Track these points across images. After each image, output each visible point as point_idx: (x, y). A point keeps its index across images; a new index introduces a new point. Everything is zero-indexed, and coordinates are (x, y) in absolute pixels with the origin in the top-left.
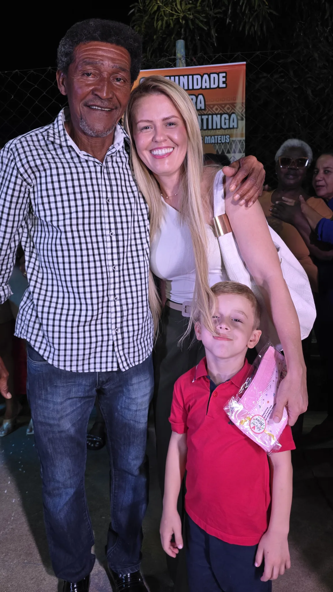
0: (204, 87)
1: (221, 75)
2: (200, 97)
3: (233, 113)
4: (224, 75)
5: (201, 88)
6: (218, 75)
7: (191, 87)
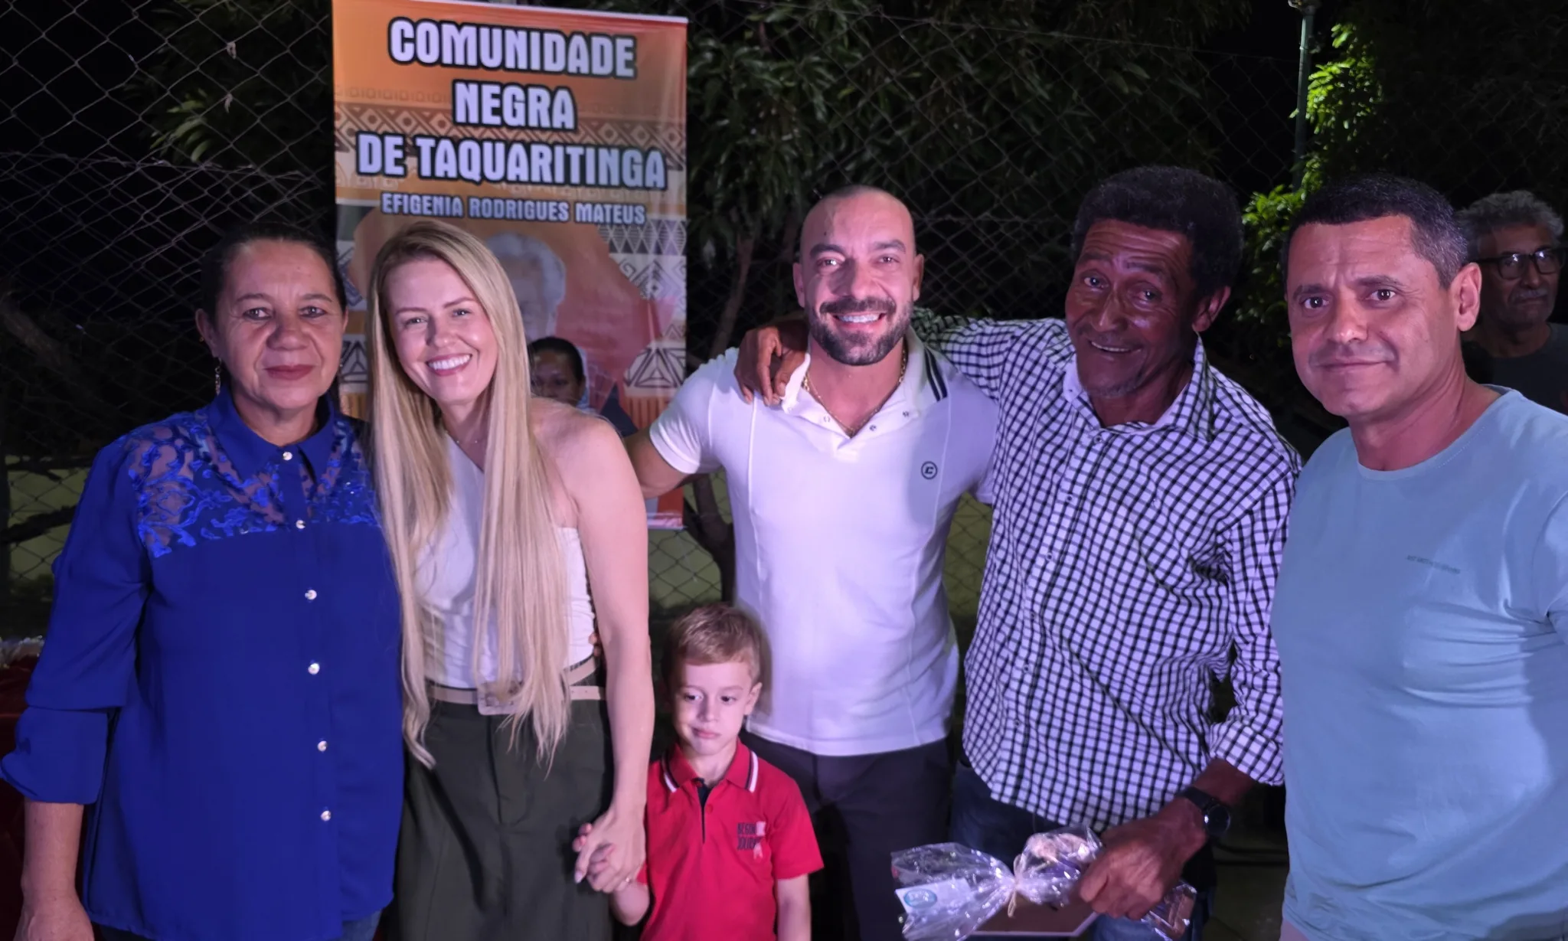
1: (622, 43)
2: (563, 95)
3: (653, 148)
4: (629, 43)
5: (565, 71)
6: (614, 41)
7: (535, 65)
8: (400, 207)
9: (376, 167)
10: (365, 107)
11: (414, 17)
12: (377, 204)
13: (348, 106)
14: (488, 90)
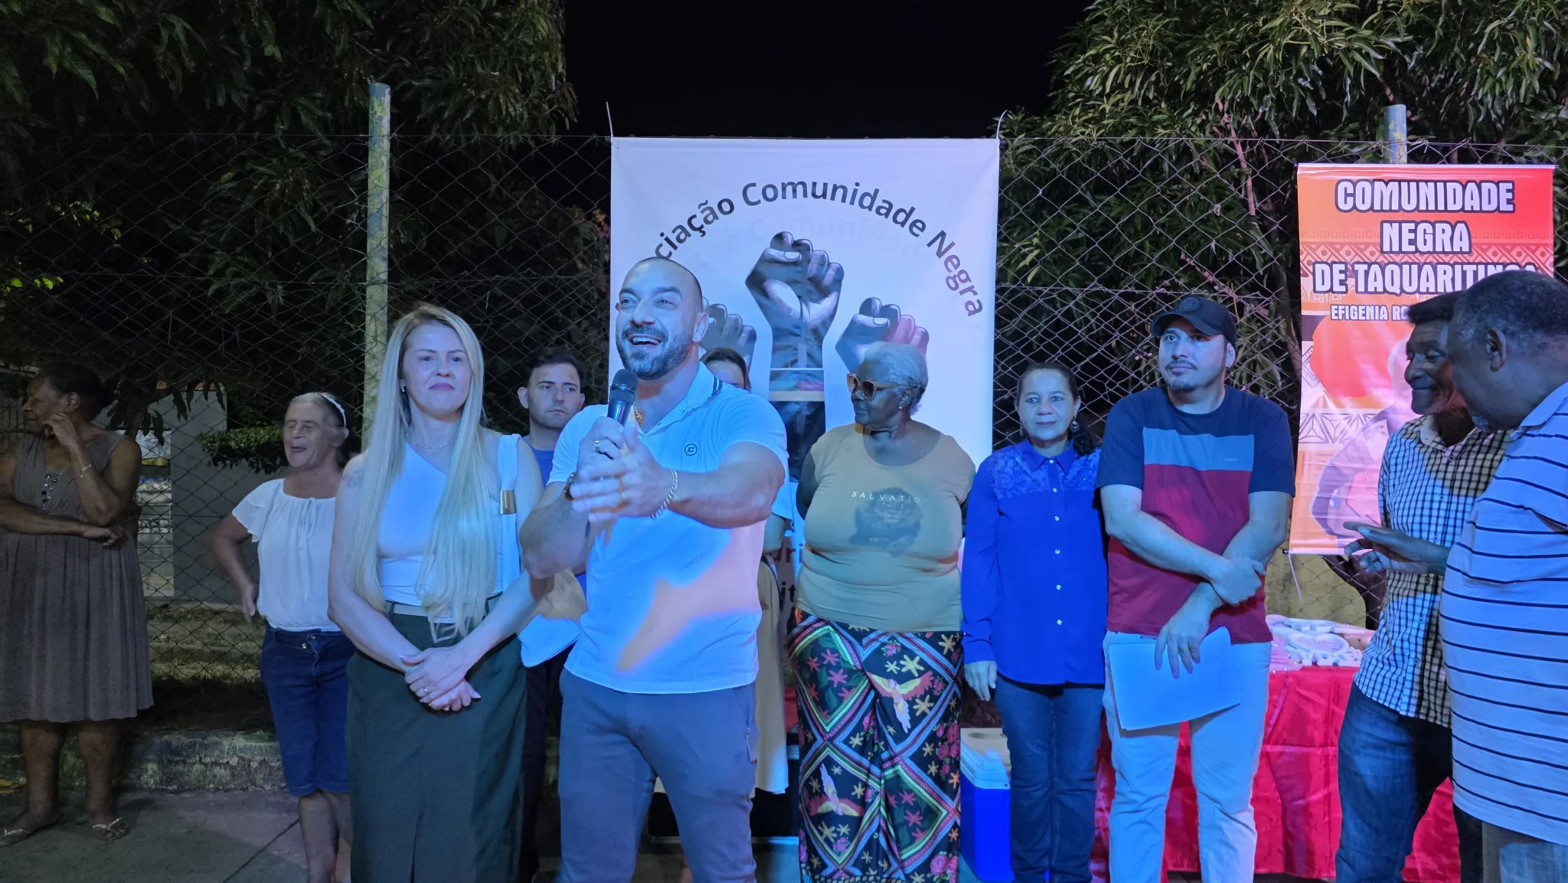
0: (1468, 208)
1: (1503, 187)
2: (1461, 227)
4: (1510, 186)
5: (1463, 209)
6: (1497, 184)
7: (1441, 207)
8: (1344, 315)
9: (1327, 287)
10: (1319, 245)
11: (1355, 178)
12: (1328, 313)
13: (1308, 244)
14: (1406, 227)
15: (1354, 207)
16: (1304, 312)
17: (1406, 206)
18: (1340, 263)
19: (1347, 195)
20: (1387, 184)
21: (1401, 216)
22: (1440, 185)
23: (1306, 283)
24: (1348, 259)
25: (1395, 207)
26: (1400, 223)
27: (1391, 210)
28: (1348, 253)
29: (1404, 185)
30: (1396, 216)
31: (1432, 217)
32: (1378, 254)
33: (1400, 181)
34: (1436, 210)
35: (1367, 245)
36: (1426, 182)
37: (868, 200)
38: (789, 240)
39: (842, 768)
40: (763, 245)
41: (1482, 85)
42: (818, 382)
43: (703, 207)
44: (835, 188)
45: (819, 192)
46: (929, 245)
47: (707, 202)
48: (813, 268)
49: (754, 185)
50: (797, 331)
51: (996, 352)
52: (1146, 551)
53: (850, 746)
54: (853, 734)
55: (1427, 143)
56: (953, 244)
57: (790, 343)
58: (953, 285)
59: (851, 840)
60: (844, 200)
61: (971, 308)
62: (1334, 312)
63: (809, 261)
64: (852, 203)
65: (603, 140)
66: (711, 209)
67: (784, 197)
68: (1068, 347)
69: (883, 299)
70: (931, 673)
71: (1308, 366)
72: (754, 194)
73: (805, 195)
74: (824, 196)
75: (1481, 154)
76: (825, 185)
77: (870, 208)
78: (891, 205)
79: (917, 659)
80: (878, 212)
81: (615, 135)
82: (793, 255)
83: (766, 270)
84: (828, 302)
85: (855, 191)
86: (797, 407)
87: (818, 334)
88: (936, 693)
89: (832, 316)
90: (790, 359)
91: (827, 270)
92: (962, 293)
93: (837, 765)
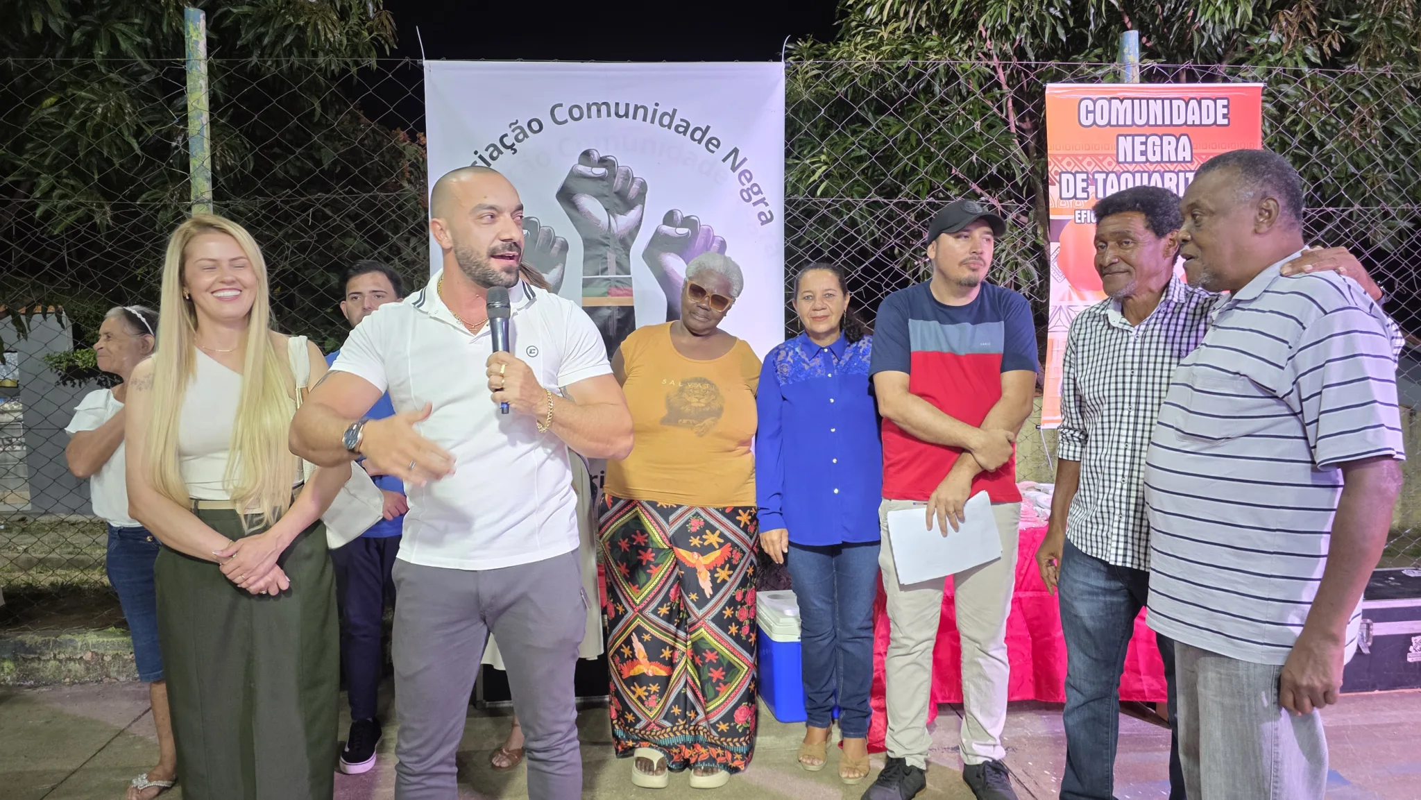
0: (1190, 122)
1: (1220, 103)
2: (1184, 139)
4: (1225, 102)
5: (1185, 123)
6: (1215, 100)
7: (1167, 122)
8: (1086, 218)
9: (1071, 194)
10: (1064, 156)
11: (1095, 97)
12: (1072, 217)
13: (1055, 156)
14: (1138, 140)
15: (1094, 122)
16: (1052, 217)
17: (1138, 122)
18: (1083, 172)
19: (1088, 112)
20: (1122, 101)
21: (1134, 130)
22: (1167, 102)
23: (1053, 191)
24: (1089, 169)
25: (1129, 122)
26: (1133, 136)
27: (1125, 125)
28: (1089, 164)
29: (1137, 102)
30: (1129, 130)
31: (1160, 131)
32: (1114, 164)
33: (1133, 99)
34: (1164, 125)
35: (1106, 156)
36: (1155, 99)
37: (667, 119)
38: (596, 156)
39: (651, 635)
40: (572, 161)
41: (1204, 13)
42: (627, 287)
43: (513, 127)
44: (636, 108)
45: (622, 112)
46: (724, 160)
47: (517, 121)
48: (618, 183)
49: (561, 105)
50: (605, 241)
51: (786, 259)
52: (915, 428)
53: (658, 615)
54: (661, 605)
55: (1155, 64)
56: (745, 160)
57: (599, 253)
58: (747, 198)
59: (661, 697)
60: (645, 119)
61: (763, 218)
62: (1078, 216)
63: (615, 177)
64: (652, 122)
65: (416, 62)
66: (520, 127)
67: (589, 117)
68: (850, 252)
69: (683, 212)
70: (729, 544)
71: (1056, 264)
72: (561, 114)
73: (609, 115)
74: (626, 115)
75: (1201, 74)
76: (627, 105)
77: (669, 126)
78: (688, 125)
79: (718, 532)
80: (676, 129)
81: (426, 59)
82: (600, 171)
83: (573, 184)
84: (633, 214)
85: (655, 111)
86: (608, 312)
87: (625, 243)
88: (734, 562)
89: (638, 227)
90: (600, 268)
91: (632, 185)
92: (755, 204)
93: (647, 633)
